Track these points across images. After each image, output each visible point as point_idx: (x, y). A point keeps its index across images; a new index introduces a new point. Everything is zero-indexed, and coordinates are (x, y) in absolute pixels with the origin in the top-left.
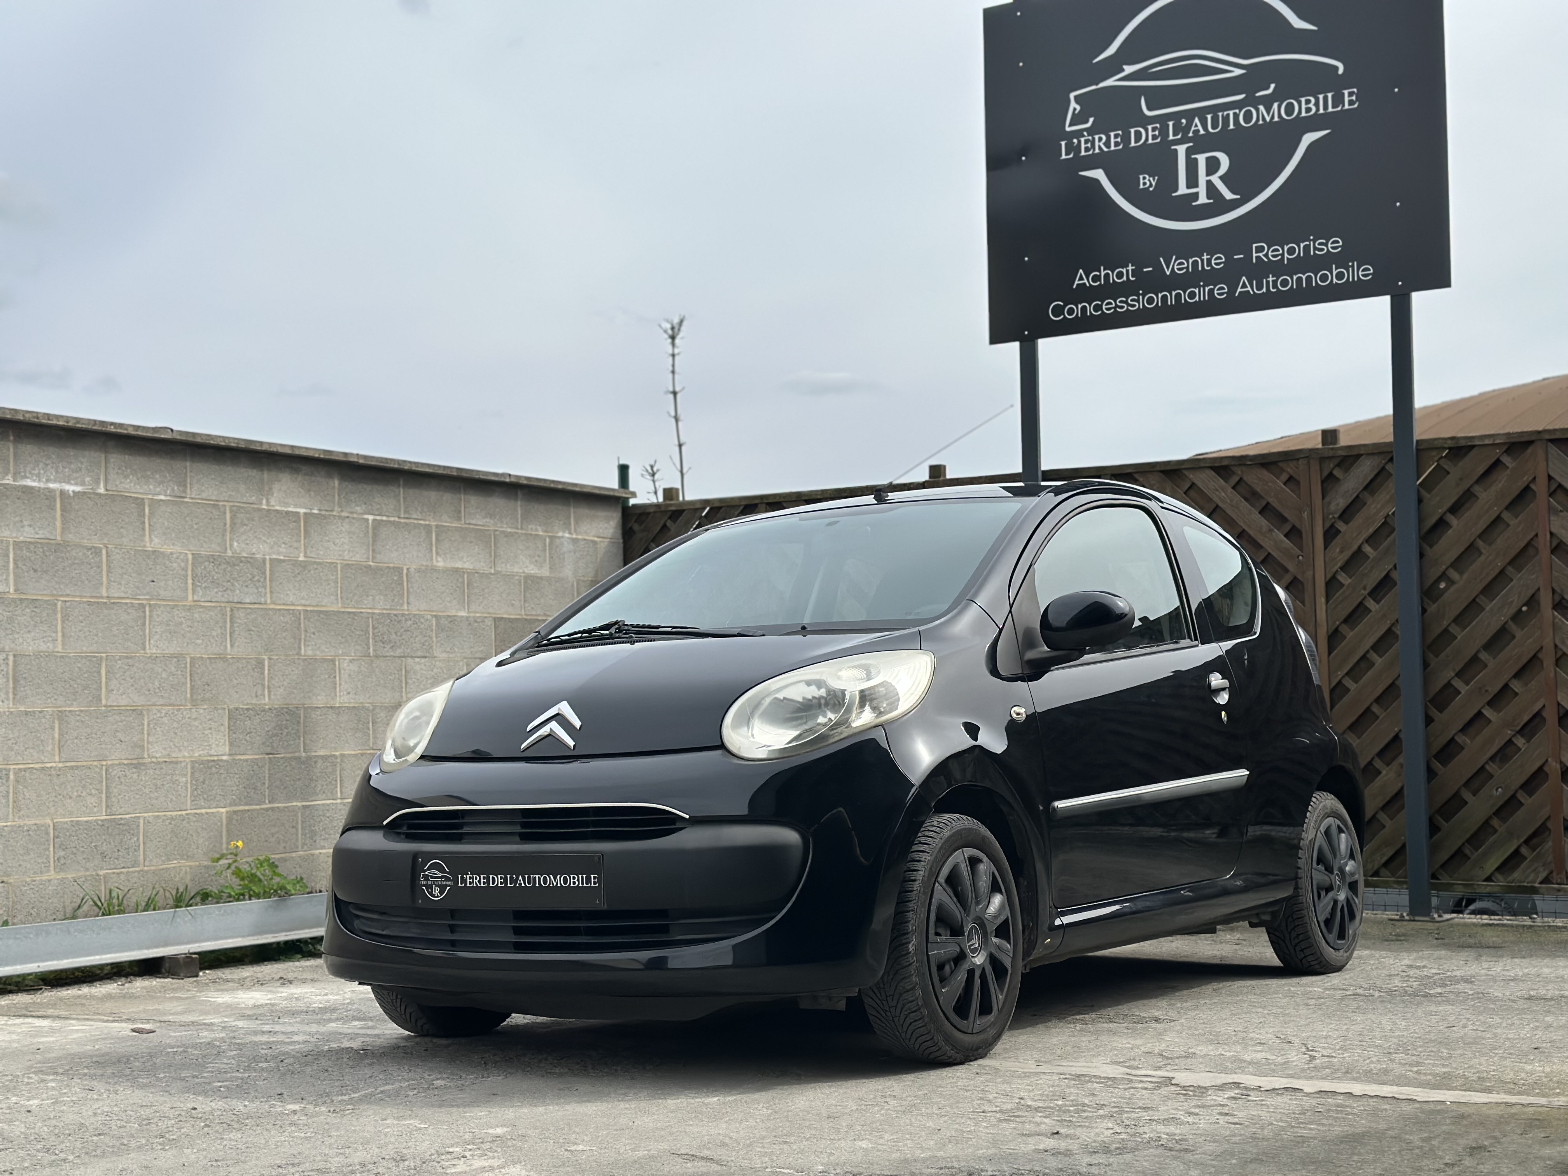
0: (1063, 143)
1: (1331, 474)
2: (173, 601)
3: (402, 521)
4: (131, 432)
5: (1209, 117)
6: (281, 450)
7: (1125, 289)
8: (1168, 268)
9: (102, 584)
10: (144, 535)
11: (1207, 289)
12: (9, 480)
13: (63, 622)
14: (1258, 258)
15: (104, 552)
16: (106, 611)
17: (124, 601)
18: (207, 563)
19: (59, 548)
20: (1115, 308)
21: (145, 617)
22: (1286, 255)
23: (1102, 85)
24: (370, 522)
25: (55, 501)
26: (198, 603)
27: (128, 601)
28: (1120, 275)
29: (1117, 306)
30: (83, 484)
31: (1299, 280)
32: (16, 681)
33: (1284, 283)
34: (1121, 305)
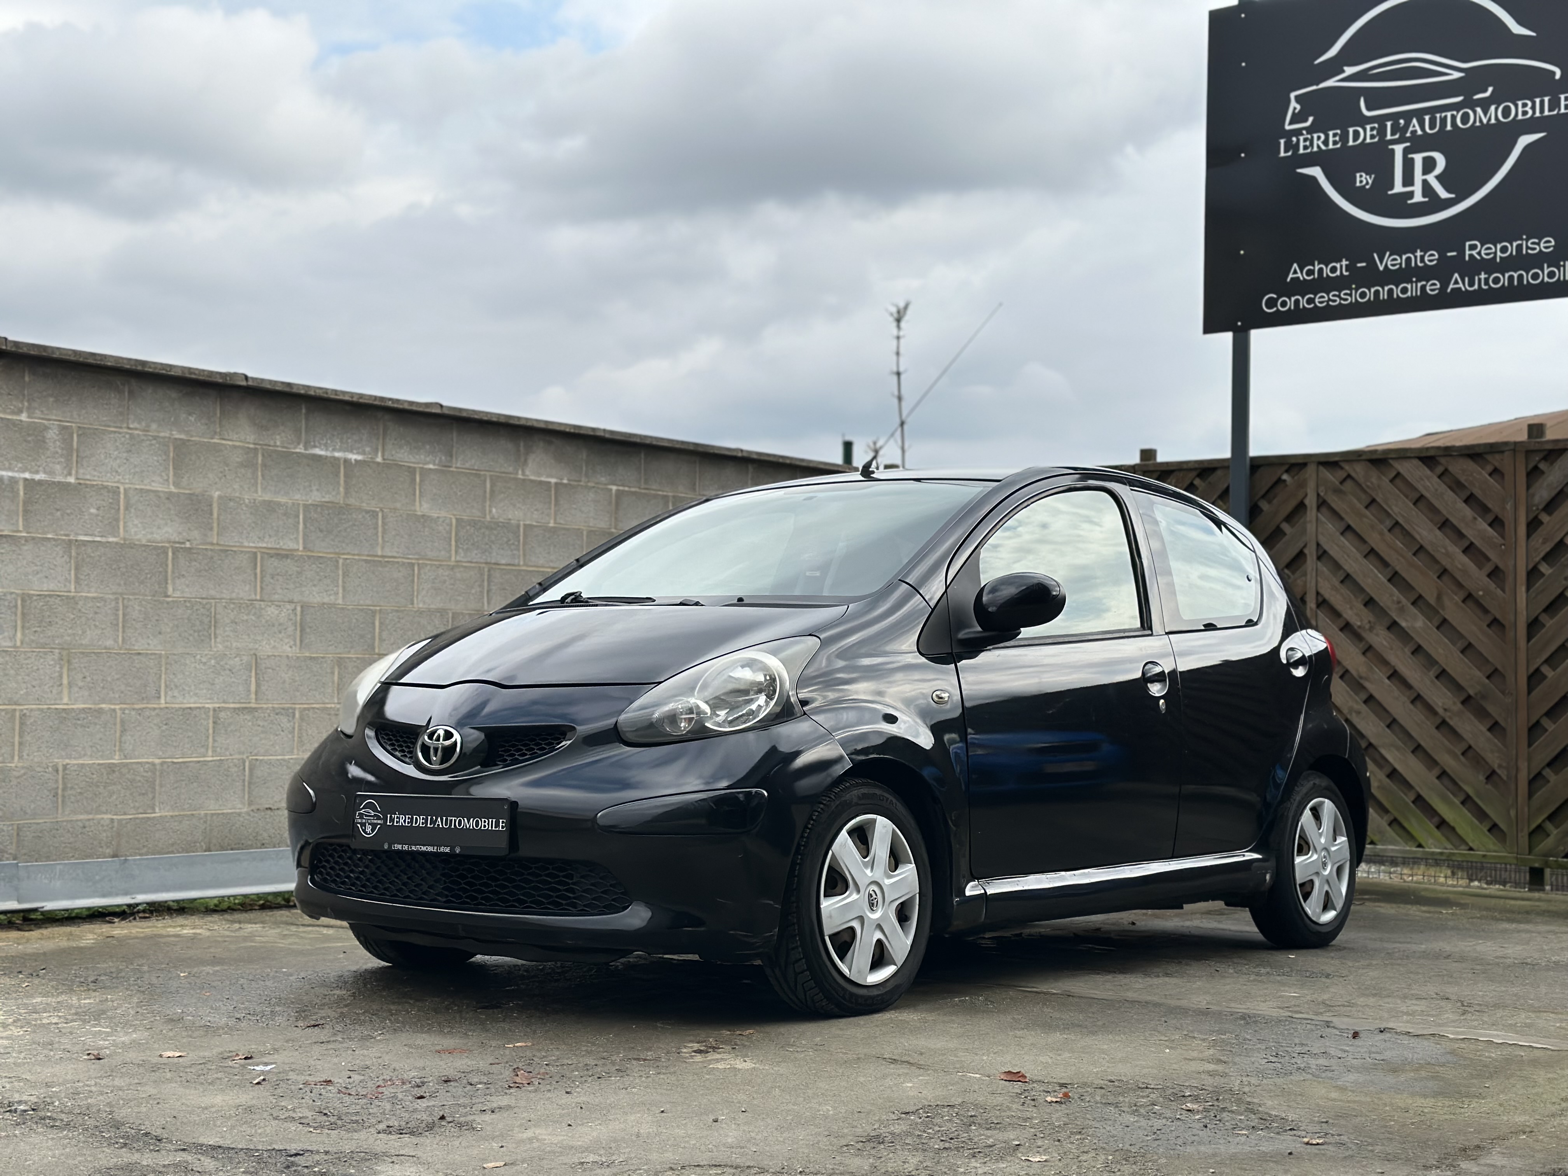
0: (1282, 141)
1: (1536, 468)
2: (439, 561)
3: (643, 491)
4: (406, 406)
5: (1427, 118)
6: (536, 425)
7: (1339, 284)
8: (1381, 263)
9: (377, 544)
10: (414, 501)
11: (1419, 285)
12: (300, 449)
13: (344, 577)
14: (1471, 256)
15: (380, 515)
16: (380, 569)
17: (396, 560)
18: (468, 528)
19: (340, 510)
20: (1328, 302)
21: (413, 575)
22: (1499, 253)
23: (1322, 85)
24: (614, 492)
25: (339, 468)
26: (460, 564)
27: (400, 560)
28: (1333, 270)
29: (1329, 300)
30: (364, 453)
31: (1511, 278)
32: (302, 630)
33: (1496, 281)
34: (1333, 298)
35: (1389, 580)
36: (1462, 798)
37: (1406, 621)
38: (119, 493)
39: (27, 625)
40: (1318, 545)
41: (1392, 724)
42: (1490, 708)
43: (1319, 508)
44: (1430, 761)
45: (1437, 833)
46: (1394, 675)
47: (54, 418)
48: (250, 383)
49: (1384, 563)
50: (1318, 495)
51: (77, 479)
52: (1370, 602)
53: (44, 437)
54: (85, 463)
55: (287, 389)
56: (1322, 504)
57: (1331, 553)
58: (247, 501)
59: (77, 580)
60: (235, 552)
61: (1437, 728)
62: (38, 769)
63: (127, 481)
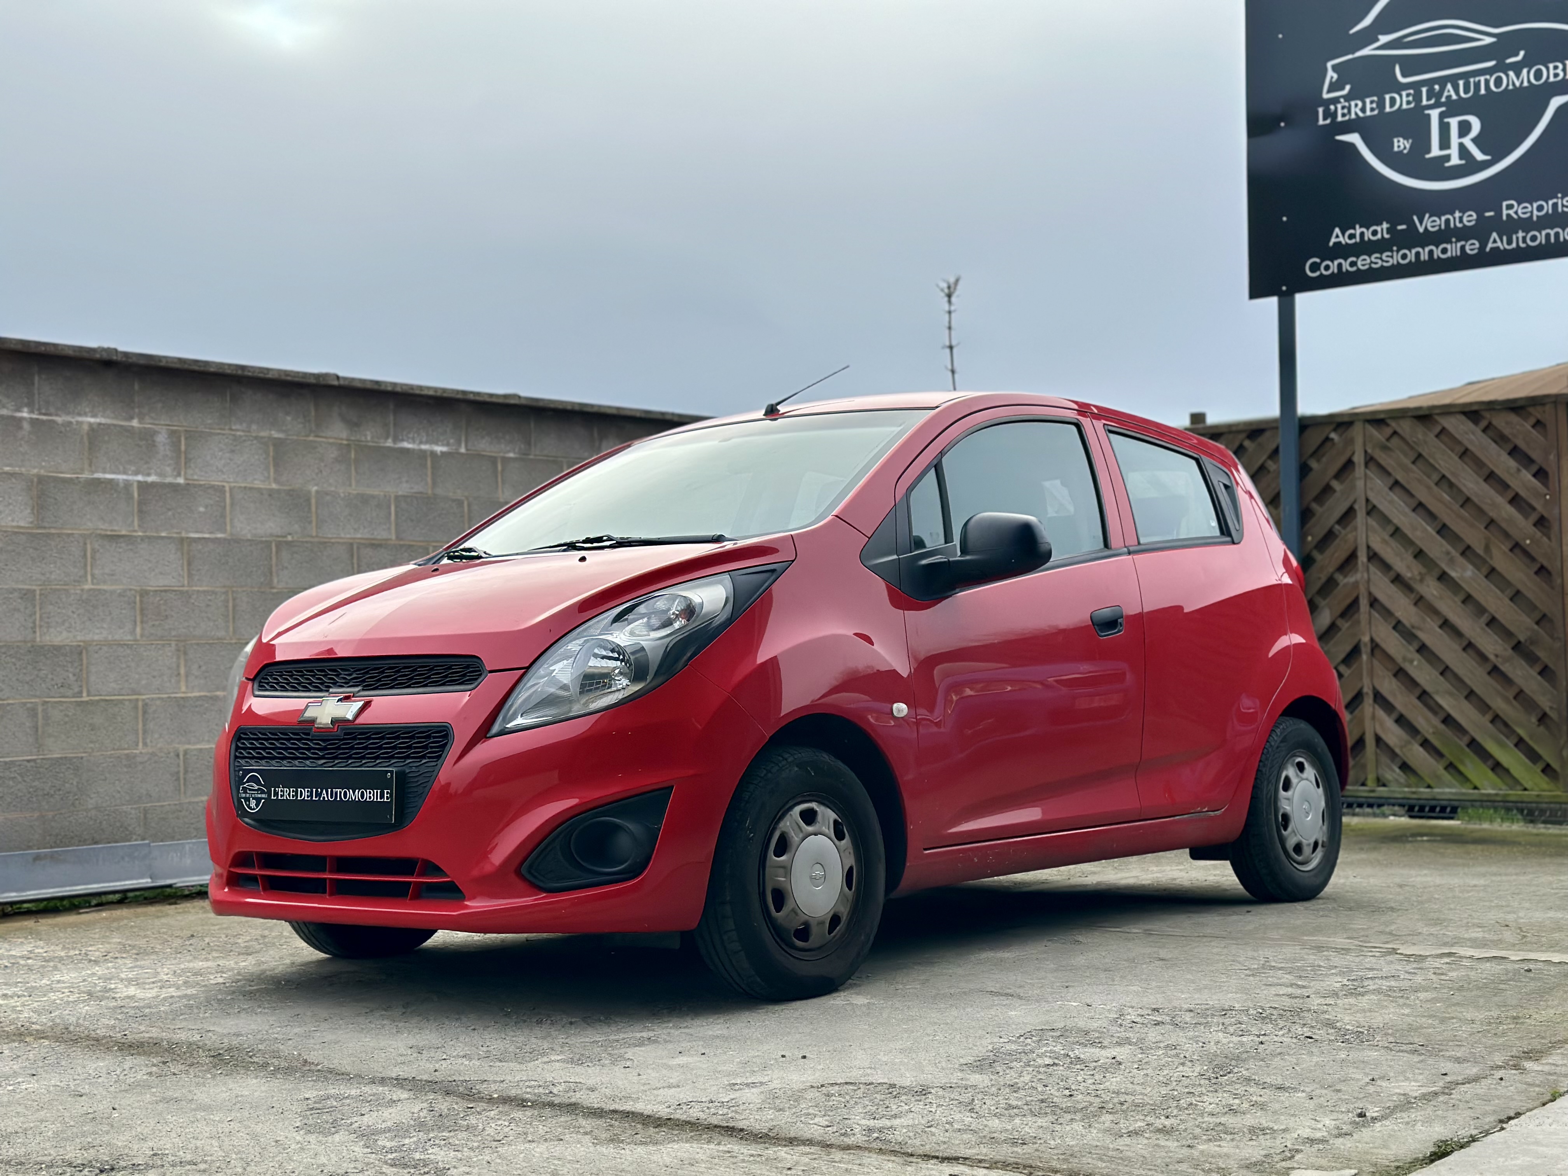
0: (1321, 110)
4: (488, 399)
5: (1461, 83)
6: (609, 411)
7: (1380, 246)
8: (1421, 223)
10: (497, 488)
11: (1459, 245)
12: (389, 443)
14: (1508, 215)
19: (429, 501)
20: (1370, 264)
22: (1535, 213)
23: (1359, 54)
25: (426, 460)
28: (1375, 233)
29: (1372, 262)
30: (448, 445)
31: (1548, 235)
33: (1534, 238)
34: (1376, 261)
35: (1438, 532)
36: (1515, 741)
37: (1456, 571)
38: (225, 491)
39: (145, 619)
40: (1367, 500)
41: (1445, 671)
42: (1541, 654)
43: (1366, 465)
44: (1483, 706)
45: (1490, 774)
46: (1446, 624)
47: (162, 422)
48: (342, 382)
49: (1431, 516)
50: (1366, 452)
51: (186, 479)
52: (1419, 554)
53: (154, 441)
54: (192, 465)
55: (376, 387)
56: (1370, 460)
57: (1381, 507)
58: (342, 495)
59: (190, 575)
60: (333, 543)
61: (1489, 673)
62: (162, 754)
63: (232, 480)
